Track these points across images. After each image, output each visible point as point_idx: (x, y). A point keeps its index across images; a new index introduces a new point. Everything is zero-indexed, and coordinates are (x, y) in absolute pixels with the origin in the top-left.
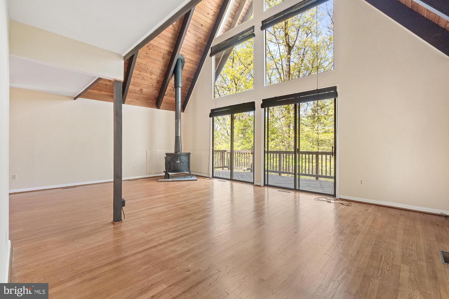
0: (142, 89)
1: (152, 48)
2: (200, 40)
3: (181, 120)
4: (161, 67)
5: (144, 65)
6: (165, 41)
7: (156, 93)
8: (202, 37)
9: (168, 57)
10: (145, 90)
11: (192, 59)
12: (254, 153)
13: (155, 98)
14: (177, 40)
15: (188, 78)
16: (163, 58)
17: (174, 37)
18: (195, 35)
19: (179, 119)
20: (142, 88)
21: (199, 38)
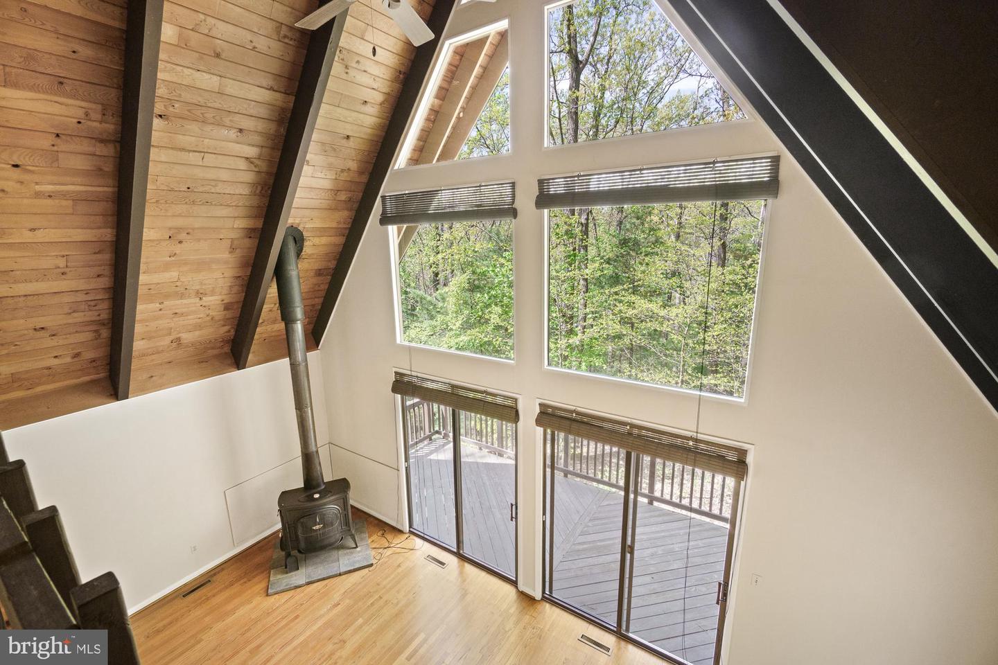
0: (179, 339)
1: (189, 237)
2: (344, 176)
3: (312, 409)
4: (230, 273)
5: (172, 284)
6: (231, 209)
7: (229, 331)
8: (353, 165)
9: (250, 244)
10: (187, 337)
11: (327, 226)
12: (516, 518)
13: (228, 342)
14: (272, 197)
15: (320, 270)
16: (232, 249)
17: (258, 192)
18: (330, 167)
19: (307, 407)
20: (178, 336)
21: (343, 171)
